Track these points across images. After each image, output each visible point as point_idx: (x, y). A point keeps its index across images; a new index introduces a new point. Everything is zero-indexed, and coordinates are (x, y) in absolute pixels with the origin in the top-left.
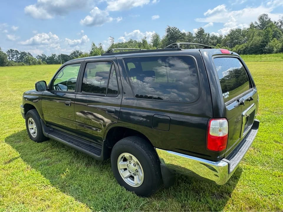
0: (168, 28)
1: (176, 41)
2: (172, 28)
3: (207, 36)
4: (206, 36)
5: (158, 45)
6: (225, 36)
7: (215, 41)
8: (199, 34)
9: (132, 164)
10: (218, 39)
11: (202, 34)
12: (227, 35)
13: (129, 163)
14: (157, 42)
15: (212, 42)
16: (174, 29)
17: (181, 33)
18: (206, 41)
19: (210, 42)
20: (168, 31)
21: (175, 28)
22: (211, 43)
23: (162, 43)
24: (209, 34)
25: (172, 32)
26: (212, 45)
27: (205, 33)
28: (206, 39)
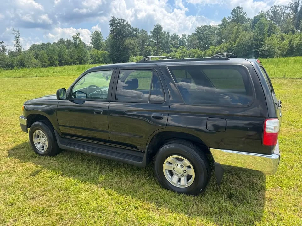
0: (112, 20)
1: (124, 40)
2: (118, 20)
3: (166, 35)
4: (164, 35)
5: (100, 46)
6: (189, 36)
7: (177, 42)
8: (155, 32)
9: (179, 166)
10: (180, 40)
11: (159, 32)
12: (191, 35)
13: (176, 166)
14: (98, 43)
15: (173, 42)
16: (121, 22)
17: (132, 29)
18: (165, 42)
19: (170, 43)
20: (112, 25)
21: (122, 20)
22: (172, 44)
23: (106, 44)
24: (168, 33)
25: (117, 25)
26: (173, 47)
27: (163, 31)
28: (166, 39)
